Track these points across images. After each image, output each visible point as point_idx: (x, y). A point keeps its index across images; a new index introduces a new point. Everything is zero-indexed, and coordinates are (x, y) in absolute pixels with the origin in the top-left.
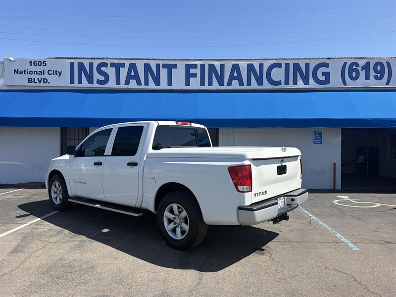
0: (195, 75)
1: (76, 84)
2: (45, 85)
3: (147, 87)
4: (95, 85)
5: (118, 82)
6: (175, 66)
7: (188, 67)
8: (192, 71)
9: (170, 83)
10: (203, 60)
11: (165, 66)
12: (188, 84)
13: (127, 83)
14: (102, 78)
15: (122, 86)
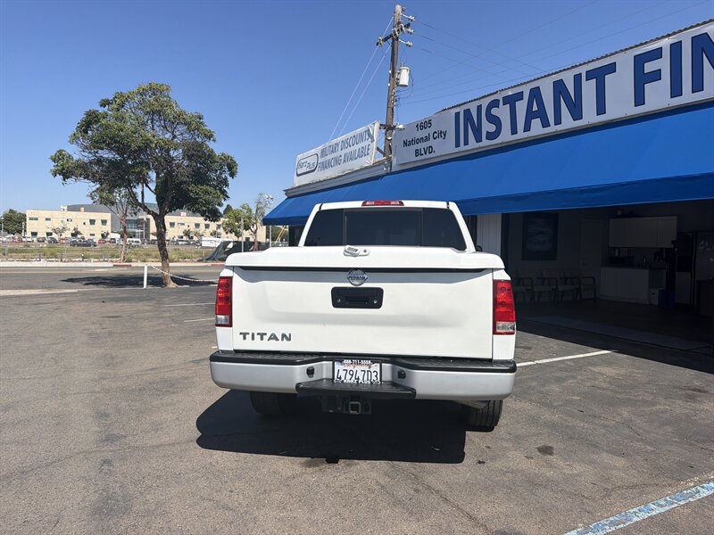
0: (656, 75)
1: (462, 148)
2: (431, 155)
3: (560, 128)
4: (485, 143)
5: (514, 131)
6: (611, 68)
7: (640, 61)
8: (649, 67)
9: (601, 109)
10: (674, 33)
11: (590, 75)
12: (639, 99)
13: (527, 128)
14: (492, 128)
15: (521, 135)
